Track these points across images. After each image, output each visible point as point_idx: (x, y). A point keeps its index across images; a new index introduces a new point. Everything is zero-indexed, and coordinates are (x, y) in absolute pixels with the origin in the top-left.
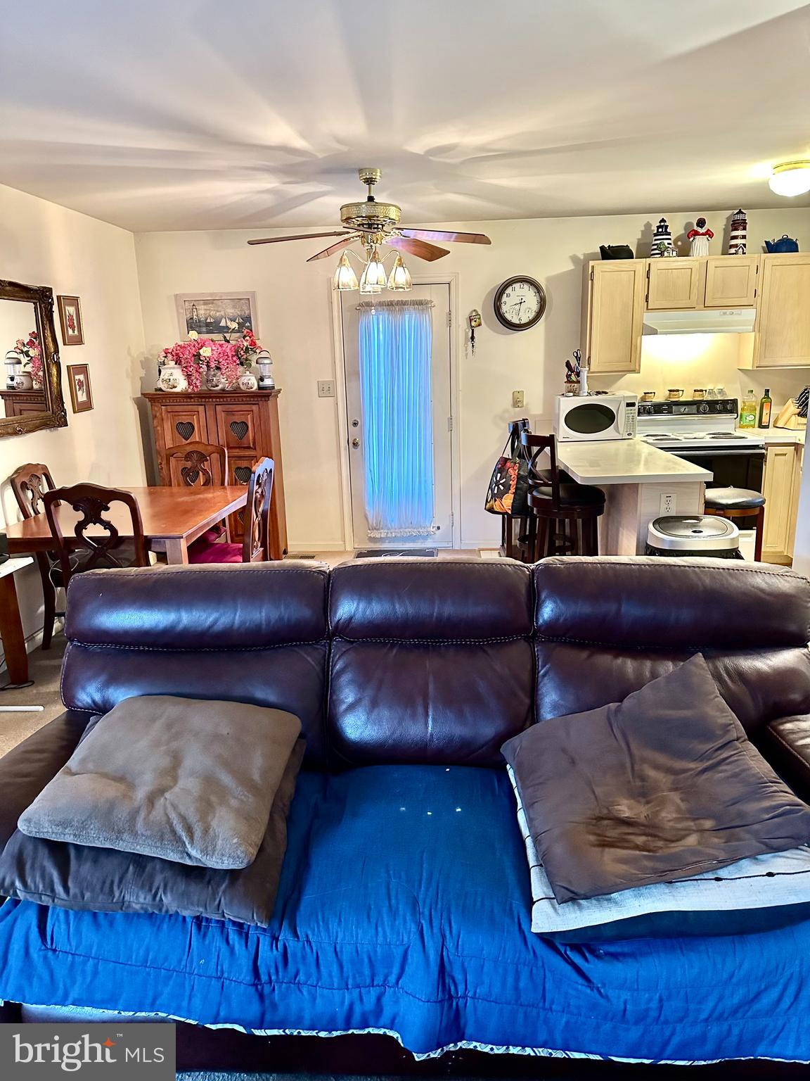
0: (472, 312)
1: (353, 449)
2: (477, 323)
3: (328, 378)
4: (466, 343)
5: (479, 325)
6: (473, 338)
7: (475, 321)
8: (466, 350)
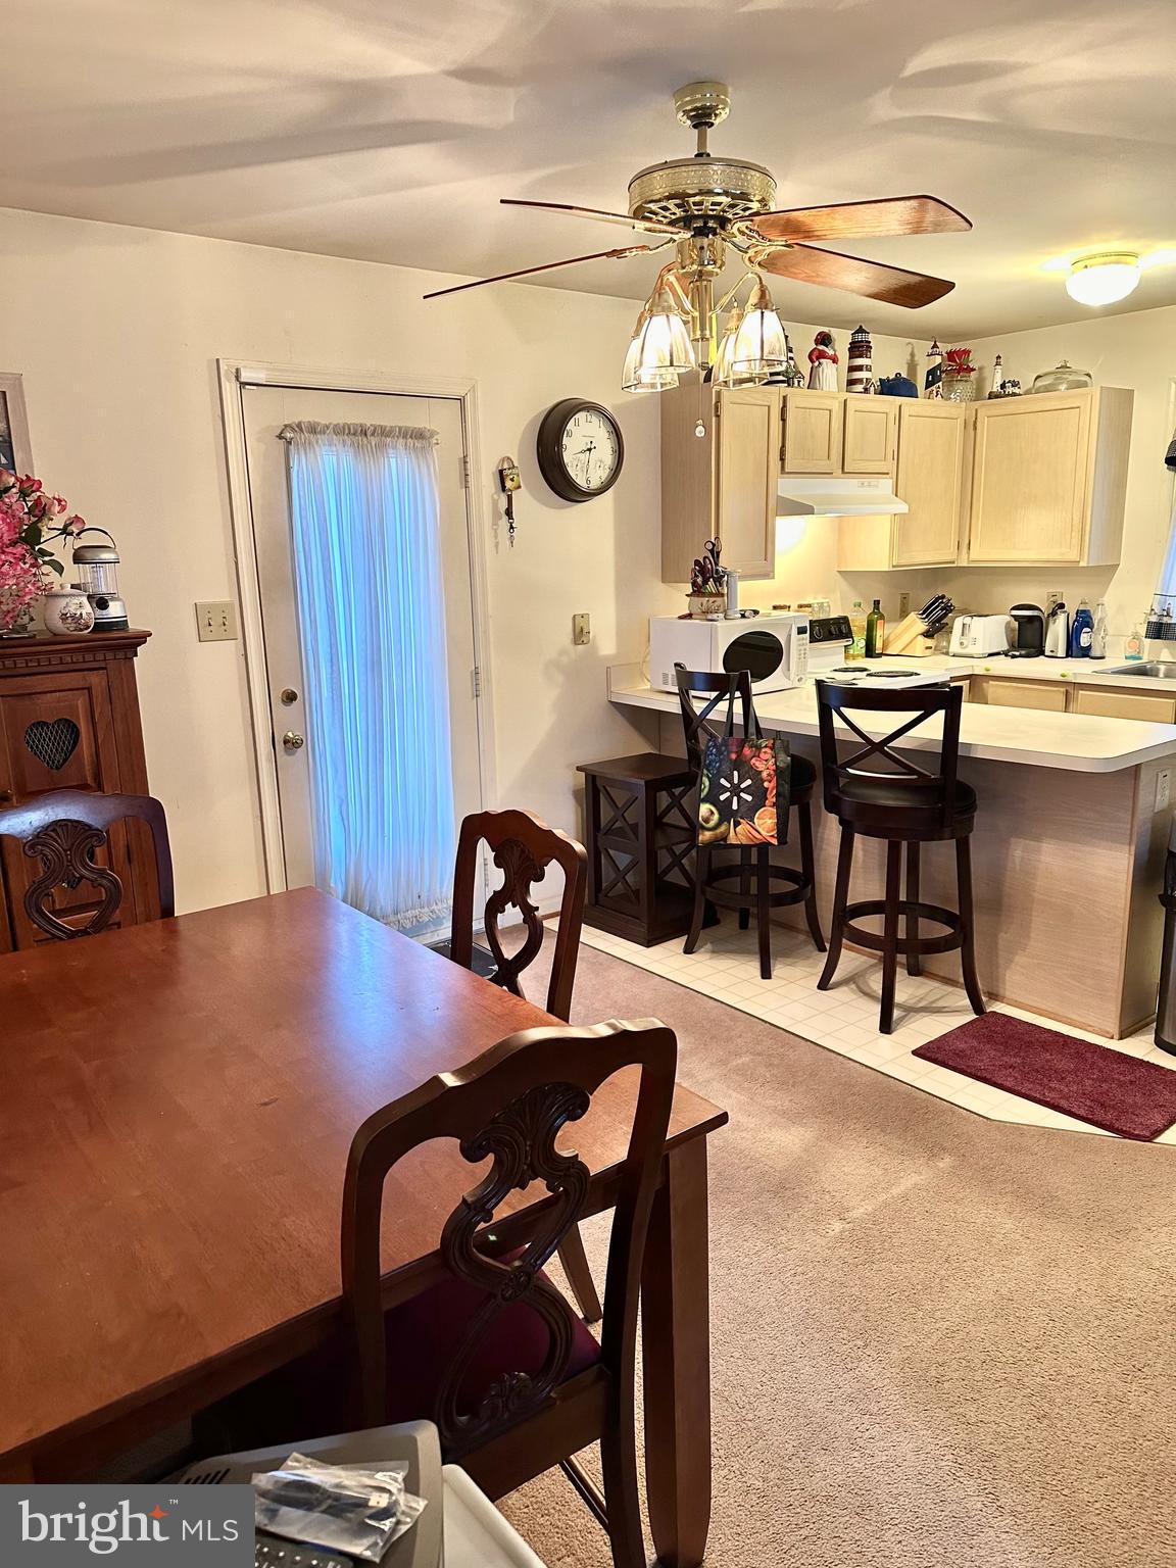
0: (503, 460)
1: (286, 757)
2: (514, 484)
3: (222, 595)
4: (495, 523)
5: (519, 487)
6: (509, 513)
7: (512, 480)
8: (496, 537)
